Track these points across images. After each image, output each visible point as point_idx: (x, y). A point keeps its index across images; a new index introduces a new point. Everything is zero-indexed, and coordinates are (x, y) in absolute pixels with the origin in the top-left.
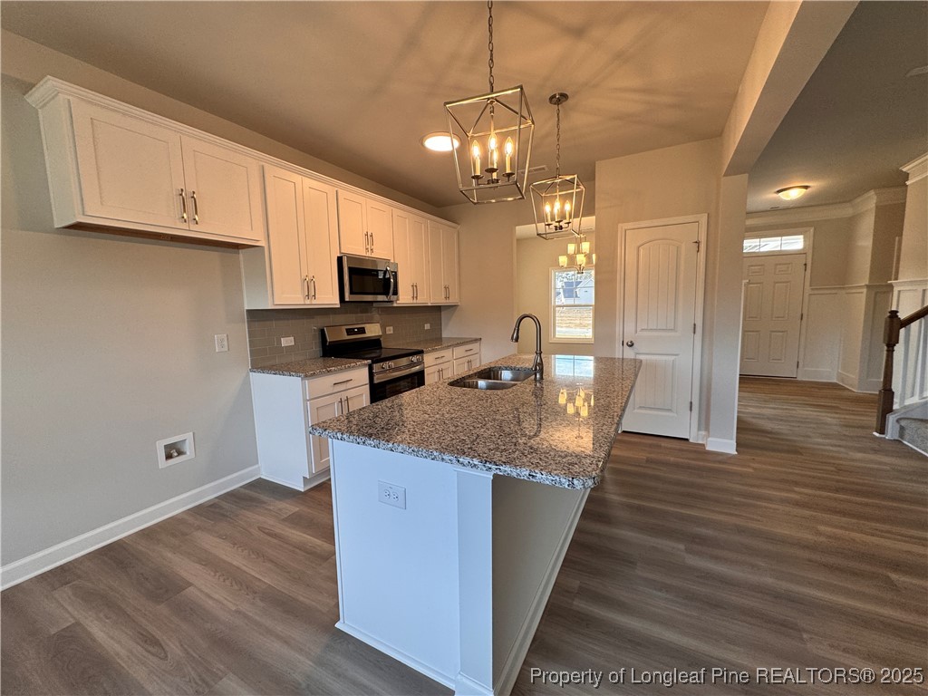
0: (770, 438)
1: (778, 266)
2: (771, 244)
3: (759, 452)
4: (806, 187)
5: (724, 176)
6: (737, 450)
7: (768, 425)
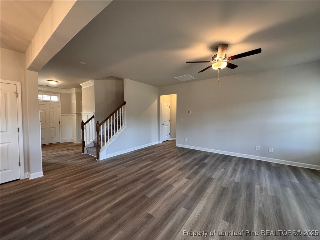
0: (55, 165)
1: (50, 106)
2: (46, 98)
3: (52, 171)
4: (57, 82)
5: (28, 69)
6: (43, 175)
7: (53, 161)
